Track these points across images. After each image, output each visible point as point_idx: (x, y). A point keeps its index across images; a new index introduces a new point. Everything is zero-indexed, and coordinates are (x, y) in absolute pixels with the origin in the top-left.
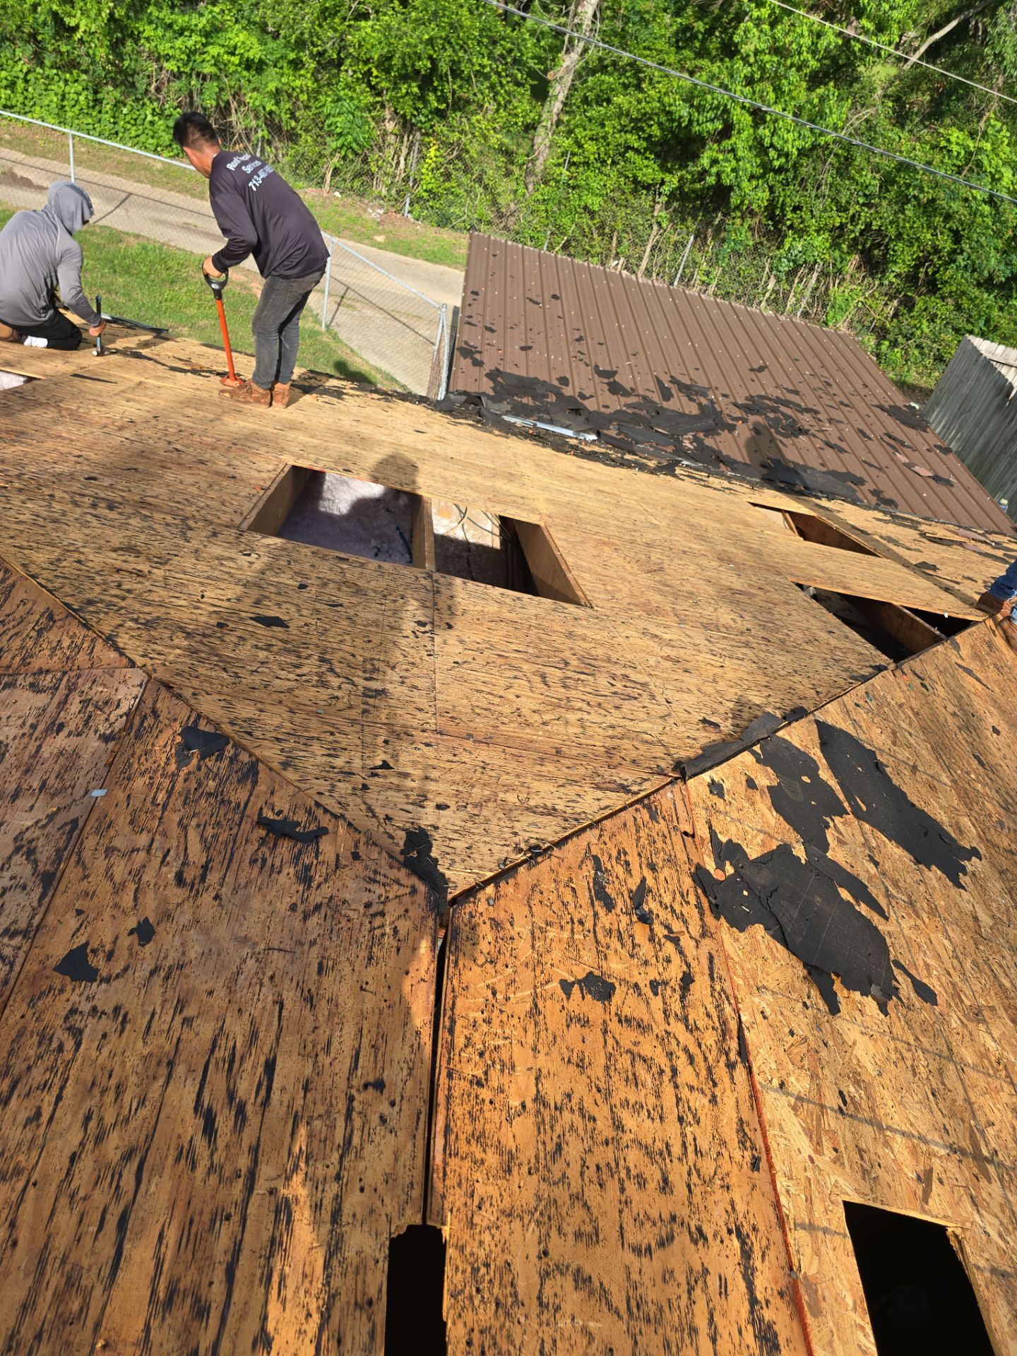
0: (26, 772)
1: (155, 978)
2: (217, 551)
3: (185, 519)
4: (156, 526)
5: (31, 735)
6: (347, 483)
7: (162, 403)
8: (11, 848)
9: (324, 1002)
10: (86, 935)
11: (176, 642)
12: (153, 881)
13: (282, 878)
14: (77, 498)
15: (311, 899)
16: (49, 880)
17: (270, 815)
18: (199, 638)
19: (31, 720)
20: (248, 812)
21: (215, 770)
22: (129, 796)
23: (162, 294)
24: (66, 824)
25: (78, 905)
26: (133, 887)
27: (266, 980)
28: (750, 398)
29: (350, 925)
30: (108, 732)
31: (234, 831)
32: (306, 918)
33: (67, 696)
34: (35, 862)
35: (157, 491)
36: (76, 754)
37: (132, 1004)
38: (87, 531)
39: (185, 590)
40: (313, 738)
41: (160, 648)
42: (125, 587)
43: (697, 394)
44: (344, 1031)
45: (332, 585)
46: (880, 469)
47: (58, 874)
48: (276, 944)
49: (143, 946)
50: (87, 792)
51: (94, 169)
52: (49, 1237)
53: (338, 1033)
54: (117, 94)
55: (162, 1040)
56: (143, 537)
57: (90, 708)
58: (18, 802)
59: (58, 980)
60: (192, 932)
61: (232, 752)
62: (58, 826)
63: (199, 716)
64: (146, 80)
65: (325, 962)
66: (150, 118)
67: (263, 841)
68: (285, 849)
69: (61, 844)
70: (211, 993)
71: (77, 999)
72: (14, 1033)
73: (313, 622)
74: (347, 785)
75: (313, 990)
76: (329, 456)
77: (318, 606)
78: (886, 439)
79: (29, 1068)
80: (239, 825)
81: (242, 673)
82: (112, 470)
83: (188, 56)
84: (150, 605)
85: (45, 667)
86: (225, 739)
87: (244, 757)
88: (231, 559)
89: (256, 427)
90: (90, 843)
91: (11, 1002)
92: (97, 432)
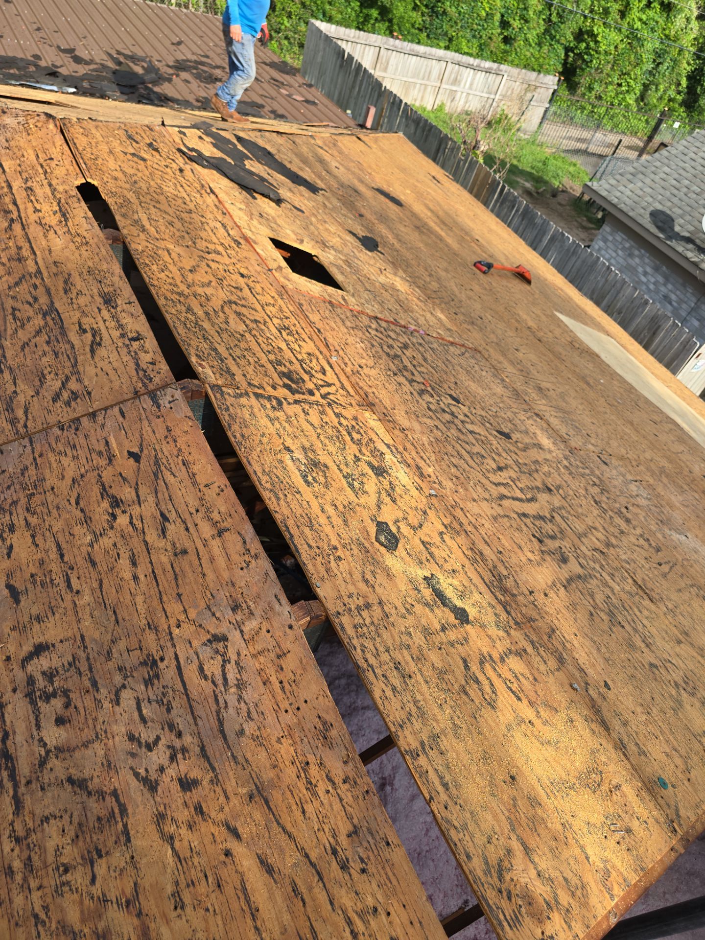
28: (177, 61)
43: (139, 60)
46: (272, 98)
78: (272, 81)
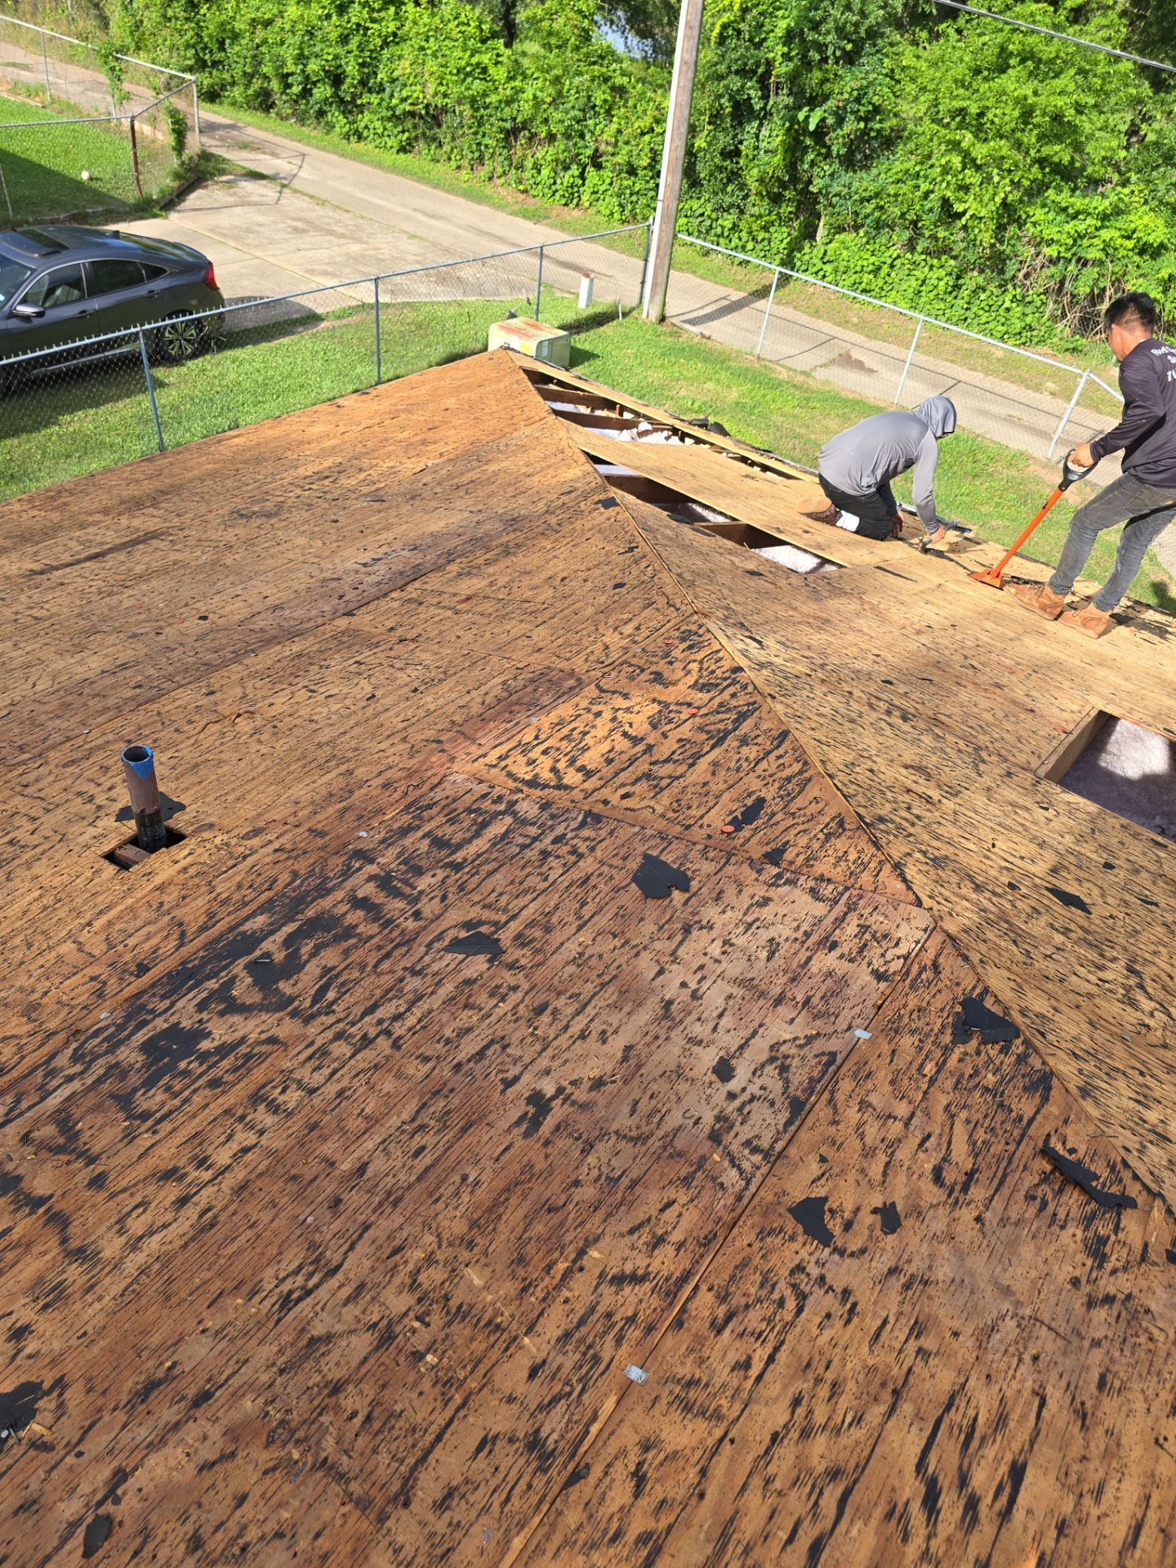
0: (793, 980)
1: (893, 1279)
2: (1012, 796)
3: (978, 749)
4: (948, 750)
5: (803, 942)
6: (1141, 739)
7: (961, 611)
8: (765, 1056)
9: (1100, 1431)
10: (826, 1189)
11: (964, 891)
12: (907, 1164)
13: (1065, 1236)
14: (873, 701)
15: (1102, 1283)
16: (798, 1108)
17: (1059, 1148)
18: (988, 894)
19: (805, 927)
20: (1031, 1131)
21: (998, 1062)
22: (894, 1051)
23: (959, 487)
24: (823, 1054)
25: (824, 1150)
26: (884, 1159)
27: (1027, 1358)
29: (1151, 1346)
30: (882, 970)
31: (1011, 1148)
32: (1091, 1304)
33: (846, 914)
34: (787, 1082)
35: (950, 709)
36: (844, 981)
37: (864, 1295)
38: (881, 739)
39: (975, 832)
40: (1118, 1070)
41: (947, 893)
42: (914, 811)
44: (1124, 1486)
45: (1144, 874)
47: (808, 1106)
48: (1046, 1317)
49: (886, 1234)
50: (849, 1028)
51: (930, 354)
52: (737, 1512)
53: (1114, 1483)
54: (981, 280)
55: (891, 1358)
56: (934, 759)
57: (867, 936)
58: (780, 1008)
59: (790, 1224)
60: (944, 1246)
61: (1021, 1049)
62: (815, 1052)
63: (986, 990)
64: (1017, 266)
65: (1109, 1377)
66: (1007, 304)
67: (1045, 1178)
68: (1072, 1202)
69: (815, 1074)
70: (956, 1334)
71: (807, 1257)
72: (738, 1259)
73: (1121, 916)
74: (1162, 1153)
75: (1088, 1405)
76: (1146, 707)
77: (1127, 897)
79: (747, 1306)
80: (1019, 1143)
81: (1034, 953)
82: (907, 677)
83: (1075, 241)
84: (938, 839)
85: (827, 875)
86: (1017, 1032)
87: (1035, 1062)
88: (1027, 809)
89: (1061, 655)
90: (846, 1086)
91: (740, 1223)
92: (896, 633)
